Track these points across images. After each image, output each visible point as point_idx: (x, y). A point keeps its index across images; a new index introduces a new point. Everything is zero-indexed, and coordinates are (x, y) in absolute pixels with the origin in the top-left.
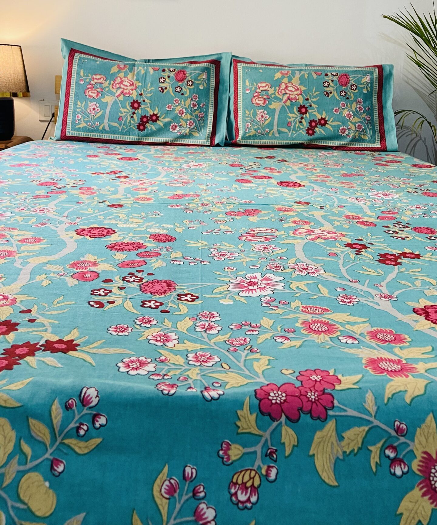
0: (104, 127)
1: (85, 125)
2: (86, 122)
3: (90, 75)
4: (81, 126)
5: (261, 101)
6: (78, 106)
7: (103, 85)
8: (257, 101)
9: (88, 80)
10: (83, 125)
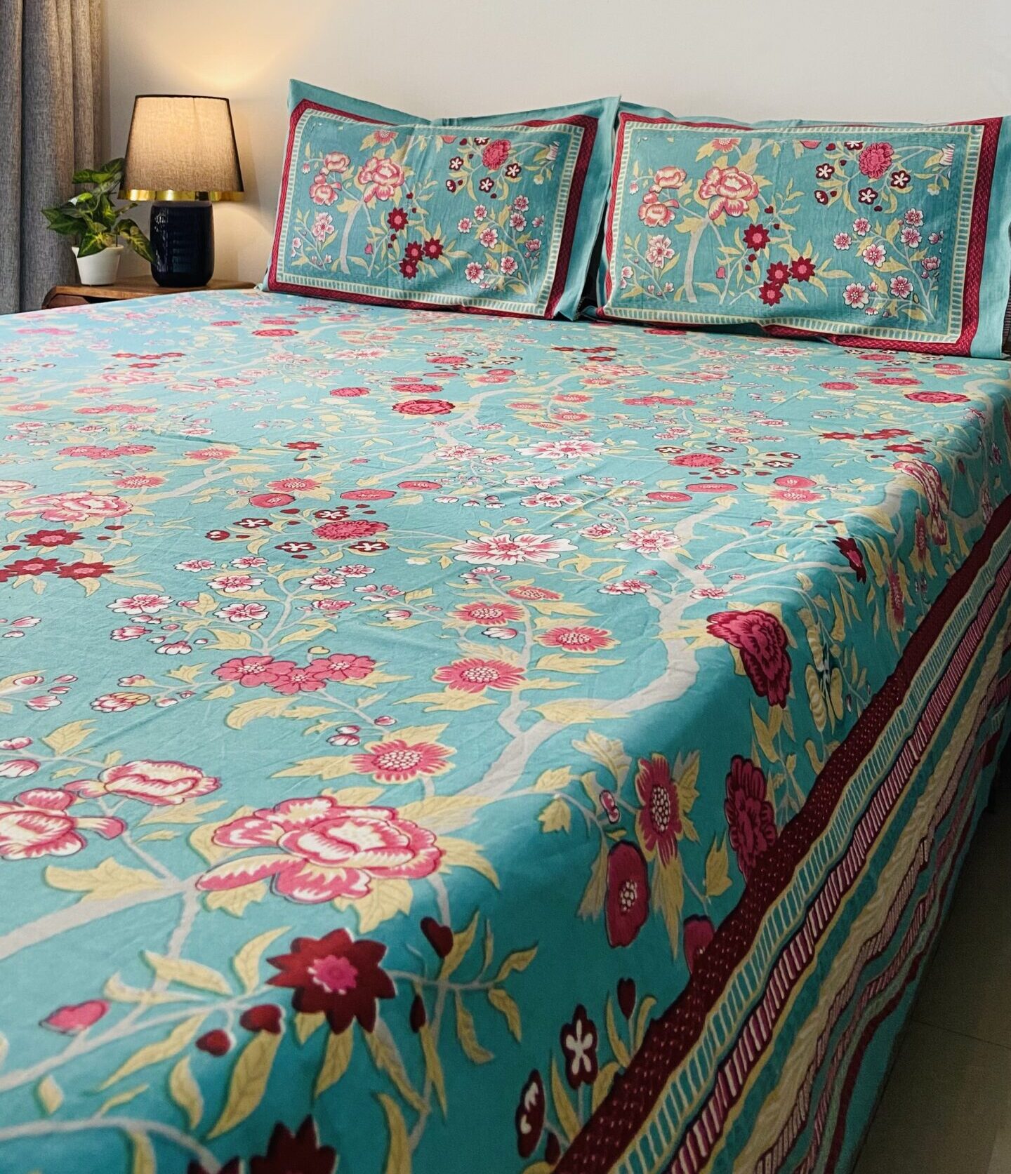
0: (339, 266)
1: (307, 260)
2: (309, 255)
3: (321, 154)
4: (300, 262)
5: (659, 213)
6: (297, 221)
7: (343, 175)
8: (651, 214)
9: (316, 166)
10: (304, 260)
